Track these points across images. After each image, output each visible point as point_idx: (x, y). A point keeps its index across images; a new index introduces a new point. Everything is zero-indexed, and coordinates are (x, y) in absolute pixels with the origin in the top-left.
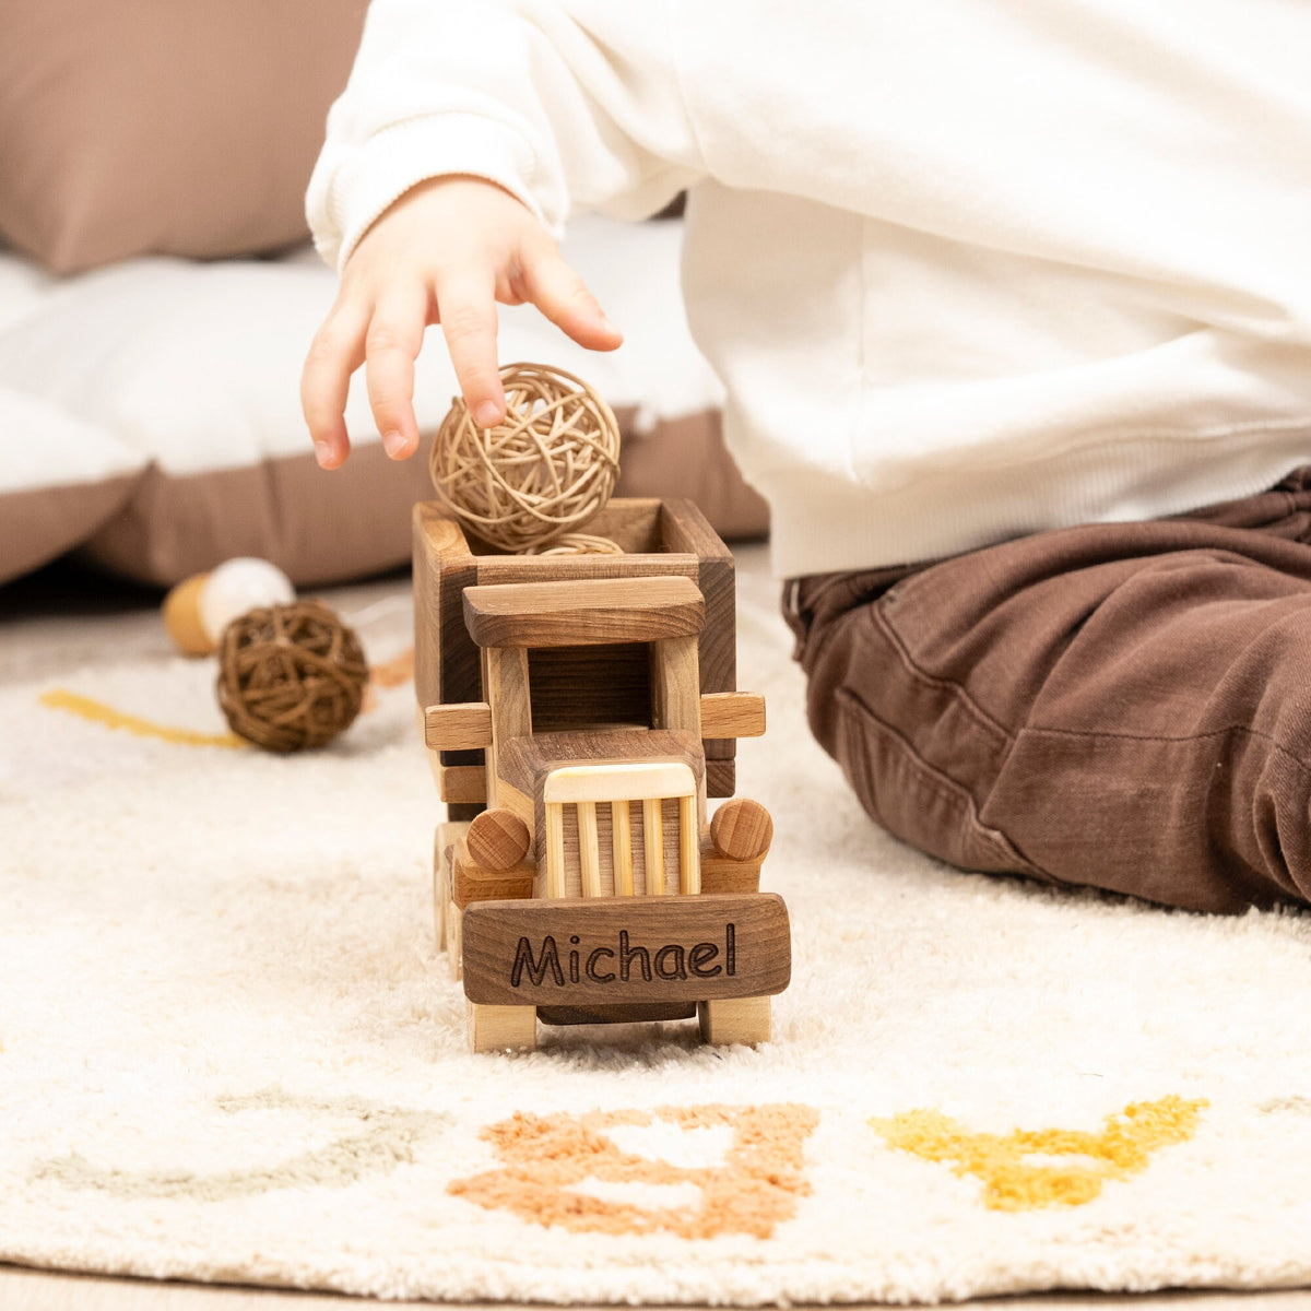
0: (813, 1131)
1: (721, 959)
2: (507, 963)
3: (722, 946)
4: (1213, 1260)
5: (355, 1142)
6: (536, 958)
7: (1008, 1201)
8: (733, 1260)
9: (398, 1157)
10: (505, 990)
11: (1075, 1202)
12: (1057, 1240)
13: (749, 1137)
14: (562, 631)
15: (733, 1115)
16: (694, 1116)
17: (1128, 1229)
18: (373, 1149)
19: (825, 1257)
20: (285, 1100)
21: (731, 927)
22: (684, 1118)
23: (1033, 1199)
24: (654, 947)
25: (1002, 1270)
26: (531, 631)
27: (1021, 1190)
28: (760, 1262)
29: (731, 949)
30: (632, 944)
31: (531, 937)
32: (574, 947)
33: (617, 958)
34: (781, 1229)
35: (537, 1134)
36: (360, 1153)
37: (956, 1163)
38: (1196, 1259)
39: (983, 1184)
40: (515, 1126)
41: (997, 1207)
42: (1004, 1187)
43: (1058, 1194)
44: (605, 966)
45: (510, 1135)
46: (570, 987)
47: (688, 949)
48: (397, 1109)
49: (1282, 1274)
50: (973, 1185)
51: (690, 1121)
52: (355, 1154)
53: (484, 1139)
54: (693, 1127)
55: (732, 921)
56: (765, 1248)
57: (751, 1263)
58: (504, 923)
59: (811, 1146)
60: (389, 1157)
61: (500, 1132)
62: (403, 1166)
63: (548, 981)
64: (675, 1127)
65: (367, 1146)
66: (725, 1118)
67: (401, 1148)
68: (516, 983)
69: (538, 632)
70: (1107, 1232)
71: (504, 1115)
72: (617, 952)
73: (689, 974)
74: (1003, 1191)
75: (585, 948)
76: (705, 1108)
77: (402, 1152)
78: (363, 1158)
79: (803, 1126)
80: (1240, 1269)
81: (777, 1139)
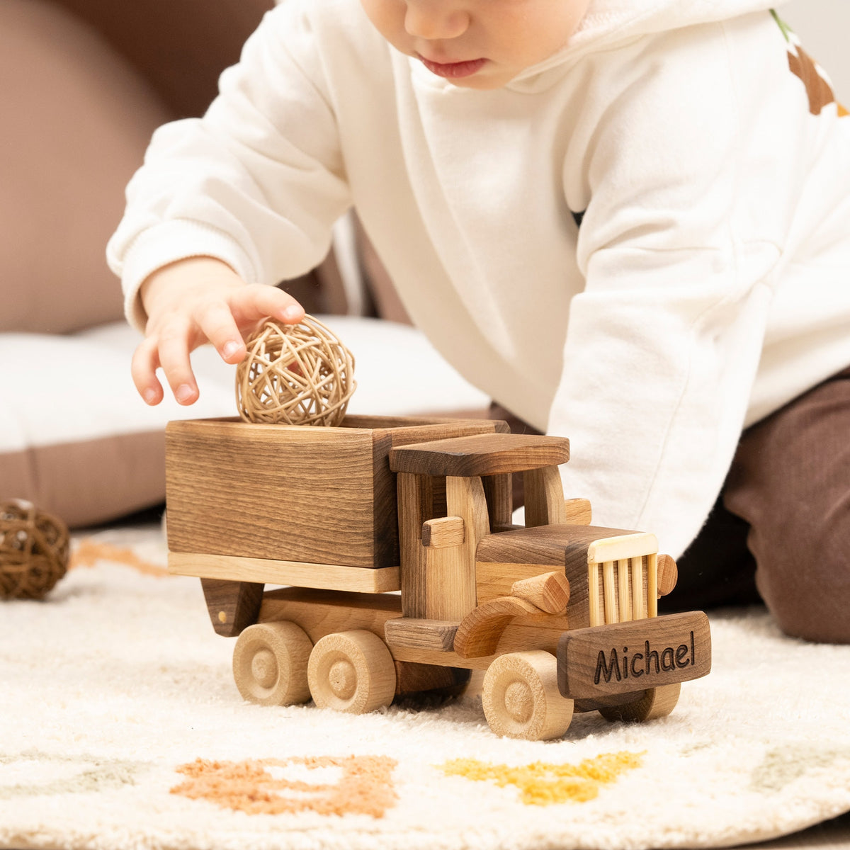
0: (395, 767)
1: (688, 655)
2: (592, 669)
3: (689, 646)
4: (679, 830)
5: (94, 773)
6: (608, 663)
7: (539, 800)
8: (360, 831)
9: (124, 782)
10: (592, 687)
11: (583, 800)
12: (575, 821)
13: (355, 770)
14: (517, 462)
15: (339, 761)
16: (314, 762)
17: (622, 813)
18: (107, 777)
19: (419, 829)
20: (42, 755)
21: (692, 633)
22: (307, 763)
23: (556, 798)
24: (660, 650)
25: (541, 837)
26: (502, 463)
27: (547, 792)
28: (377, 832)
29: (693, 648)
30: (651, 649)
31: (605, 650)
32: (625, 655)
33: (644, 659)
34: (388, 812)
35: (214, 770)
36: (99, 779)
37: (496, 781)
38: (668, 830)
39: (520, 791)
40: (199, 765)
41: (532, 803)
42: (534, 791)
43: (571, 796)
44: (640, 665)
45: (196, 770)
46: (624, 681)
47: (675, 649)
48: (117, 760)
49: (725, 835)
50: (512, 792)
51: (312, 765)
52: (96, 780)
53: (179, 772)
54: (313, 768)
55: (692, 630)
56: (379, 824)
57: (371, 833)
58: (591, 643)
59: (396, 775)
60: (118, 781)
61: (190, 768)
62: (128, 787)
63: (614, 678)
64: (303, 767)
65: (103, 775)
66: (334, 763)
67: (125, 775)
68: (597, 682)
69: (506, 463)
70: (608, 816)
71: (191, 760)
72: (644, 655)
73: (676, 666)
74: (533, 794)
75: (630, 655)
76: (320, 758)
77: (127, 779)
78: (101, 781)
79: (389, 765)
80: (697, 835)
81: (372, 772)
